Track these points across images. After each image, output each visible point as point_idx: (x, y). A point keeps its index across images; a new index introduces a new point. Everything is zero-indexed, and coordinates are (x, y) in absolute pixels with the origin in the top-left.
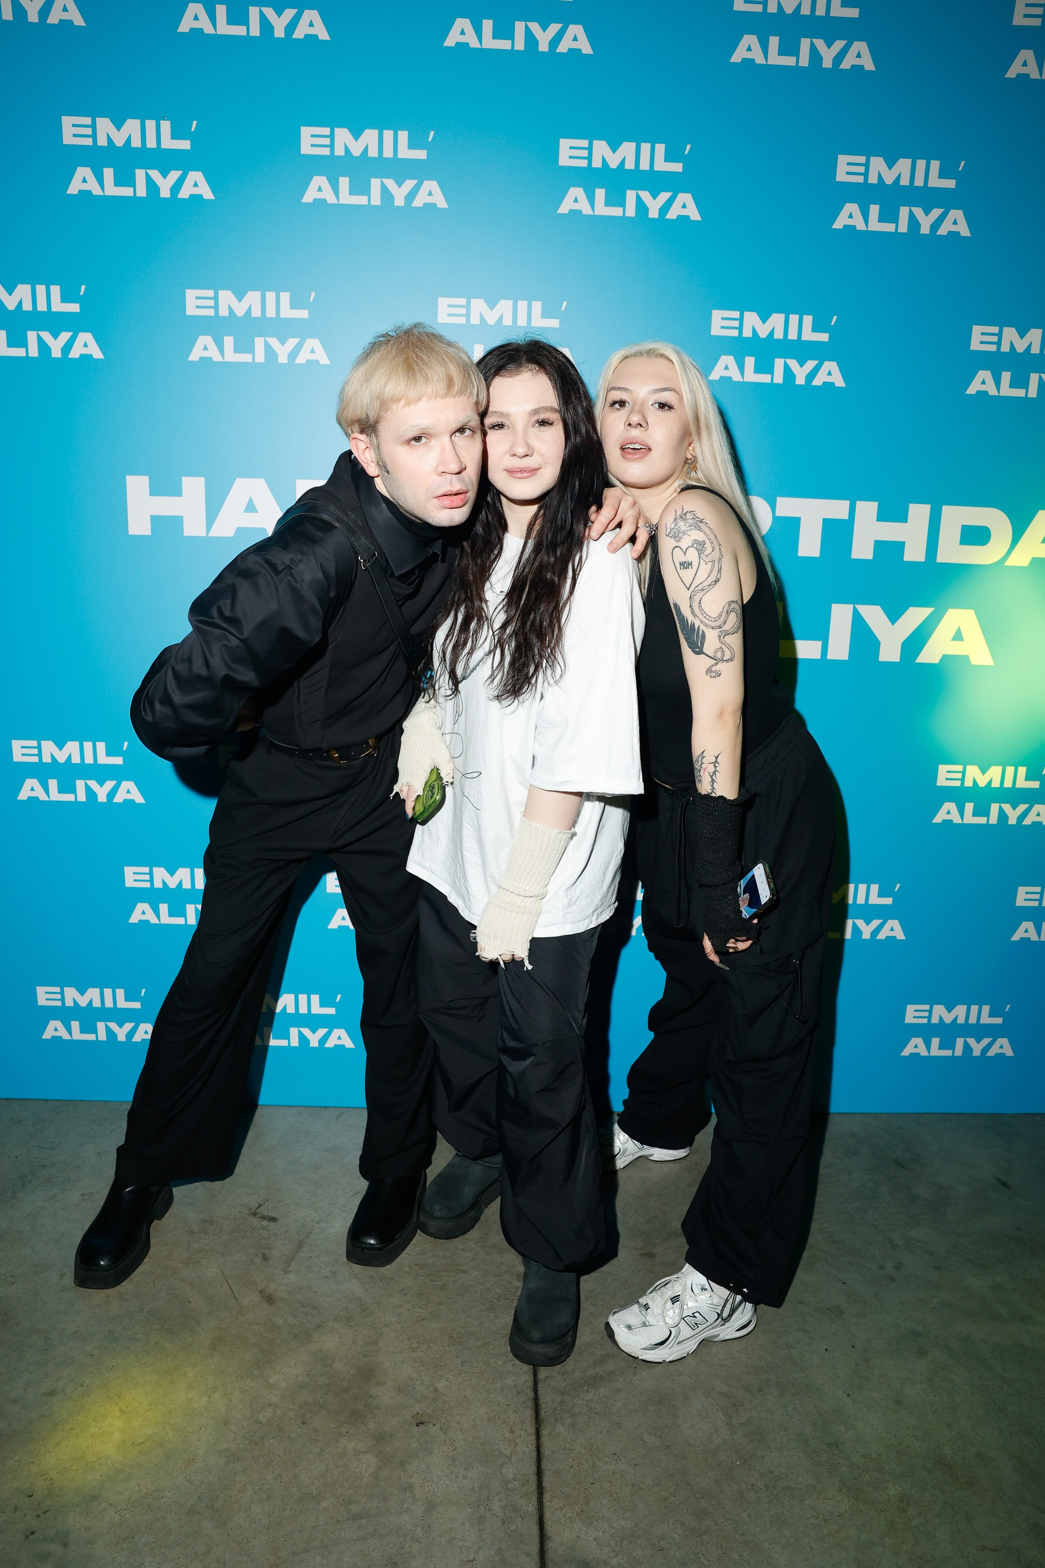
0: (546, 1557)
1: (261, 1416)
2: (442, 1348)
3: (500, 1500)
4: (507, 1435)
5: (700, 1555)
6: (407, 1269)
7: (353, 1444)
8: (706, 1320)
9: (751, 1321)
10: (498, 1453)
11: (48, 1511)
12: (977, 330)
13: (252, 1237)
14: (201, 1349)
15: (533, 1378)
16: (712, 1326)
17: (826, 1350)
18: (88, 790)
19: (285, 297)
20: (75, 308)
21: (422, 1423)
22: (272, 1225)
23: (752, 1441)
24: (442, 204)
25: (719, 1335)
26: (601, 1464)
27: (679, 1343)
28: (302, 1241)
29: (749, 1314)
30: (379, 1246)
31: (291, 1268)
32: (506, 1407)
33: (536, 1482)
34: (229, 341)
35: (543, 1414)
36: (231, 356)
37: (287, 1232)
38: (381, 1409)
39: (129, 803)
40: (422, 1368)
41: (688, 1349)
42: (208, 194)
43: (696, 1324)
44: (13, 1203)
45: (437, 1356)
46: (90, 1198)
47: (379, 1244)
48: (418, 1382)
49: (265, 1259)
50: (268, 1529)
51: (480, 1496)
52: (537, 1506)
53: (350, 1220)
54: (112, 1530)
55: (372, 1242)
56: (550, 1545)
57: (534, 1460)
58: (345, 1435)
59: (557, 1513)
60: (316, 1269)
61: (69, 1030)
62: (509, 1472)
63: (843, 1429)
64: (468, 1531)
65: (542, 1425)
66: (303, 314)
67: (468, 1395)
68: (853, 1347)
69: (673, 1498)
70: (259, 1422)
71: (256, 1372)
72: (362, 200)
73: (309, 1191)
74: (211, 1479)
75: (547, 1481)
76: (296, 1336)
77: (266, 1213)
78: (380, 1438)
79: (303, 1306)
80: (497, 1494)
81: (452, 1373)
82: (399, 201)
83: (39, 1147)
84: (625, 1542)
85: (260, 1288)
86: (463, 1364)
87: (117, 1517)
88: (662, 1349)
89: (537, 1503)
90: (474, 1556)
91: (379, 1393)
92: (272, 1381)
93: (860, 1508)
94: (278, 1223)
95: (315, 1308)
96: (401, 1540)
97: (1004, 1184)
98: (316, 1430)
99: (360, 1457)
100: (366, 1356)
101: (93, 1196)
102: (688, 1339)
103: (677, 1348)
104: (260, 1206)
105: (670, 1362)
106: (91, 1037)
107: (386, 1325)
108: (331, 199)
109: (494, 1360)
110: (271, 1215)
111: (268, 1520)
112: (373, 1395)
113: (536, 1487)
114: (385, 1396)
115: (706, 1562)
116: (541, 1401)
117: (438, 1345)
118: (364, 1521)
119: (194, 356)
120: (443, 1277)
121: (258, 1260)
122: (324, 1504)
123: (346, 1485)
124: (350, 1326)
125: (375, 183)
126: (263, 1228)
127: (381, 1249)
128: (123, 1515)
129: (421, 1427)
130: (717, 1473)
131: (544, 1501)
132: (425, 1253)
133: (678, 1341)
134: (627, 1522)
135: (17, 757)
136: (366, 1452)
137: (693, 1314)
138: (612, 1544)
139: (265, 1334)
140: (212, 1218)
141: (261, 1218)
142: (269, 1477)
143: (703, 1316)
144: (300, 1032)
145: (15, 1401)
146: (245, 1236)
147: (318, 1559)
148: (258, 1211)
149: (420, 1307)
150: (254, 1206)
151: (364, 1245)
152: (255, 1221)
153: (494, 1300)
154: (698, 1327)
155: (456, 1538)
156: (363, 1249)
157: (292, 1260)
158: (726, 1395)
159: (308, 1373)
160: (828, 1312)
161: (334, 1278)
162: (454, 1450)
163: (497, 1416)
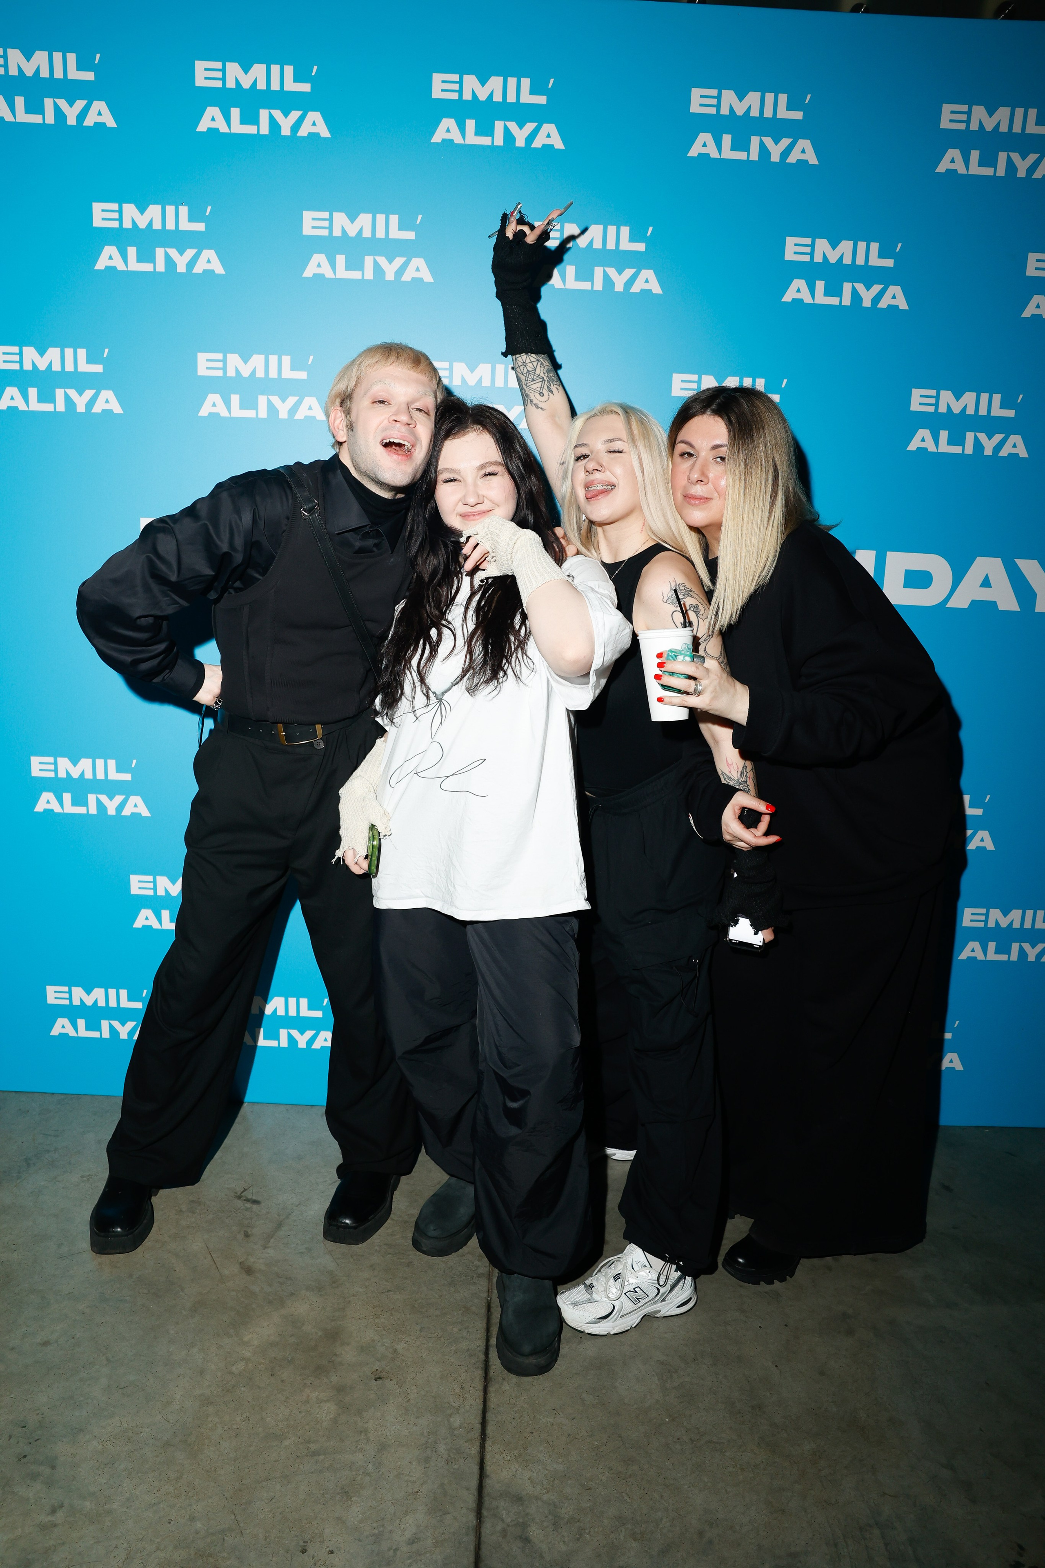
0: (483, 1492)
1: (234, 1368)
2: (403, 1316)
3: (446, 1444)
4: (458, 1391)
5: (624, 1494)
6: (377, 1248)
7: (317, 1393)
8: (647, 1295)
9: (691, 1299)
10: (447, 1405)
11: (38, 1439)
12: (916, 393)
13: (236, 1217)
14: (183, 1311)
15: (485, 1344)
16: (653, 1301)
17: (760, 1327)
18: (99, 803)
19: (286, 360)
20: (98, 368)
21: (380, 1378)
22: (255, 1207)
23: (683, 1402)
24: (428, 278)
25: (661, 1311)
26: (541, 1417)
27: (622, 1316)
28: (281, 1222)
29: (688, 1292)
30: (354, 1225)
31: (270, 1244)
32: (458, 1367)
33: (480, 1430)
34: (235, 399)
35: (491, 1373)
36: (237, 412)
37: (268, 1213)
38: (343, 1365)
39: (136, 816)
40: (384, 1332)
41: (631, 1322)
42: (219, 270)
43: (637, 1299)
44: (18, 1182)
45: (399, 1323)
46: (88, 1180)
47: (354, 1223)
48: (379, 1344)
49: (247, 1235)
50: (235, 1461)
51: (428, 1440)
52: (479, 1450)
53: (327, 1205)
54: (95, 1456)
55: (347, 1221)
56: (488, 1482)
57: (480, 1412)
58: (309, 1386)
59: (497, 1456)
60: (293, 1246)
61: (75, 1027)
62: (456, 1421)
63: (768, 1394)
64: (415, 1468)
65: (490, 1383)
66: (302, 375)
67: (424, 1356)
68: (786, 1325)
69: (605, 1447)
70: (231, 1373)
71: (232, 1331)
72: (356, 275)
73: (291, 1178)
74: (185, 1418)
75: (490, 1430)
76: (270, 1302)
77: (250, 1197)
78: (341, 1389)
79: (279, 1277)
80: (444, 1439)
81: (411, 1337)
82: (390, 276)
83: (44, 1134)
84: (557, 1482)
85: (240, 1261)
86: (421, 1329)
87: (100, 1447)
88: (606, 1322)
89: (479, 1447)
90: (418, 1489)
91: (343, 1352)
92: (246, 1339)
93: (776, 1460)
94: (260, 1205)
95: (290, 1279)
96: (354, 1473)
97: (947, 1188)
98: (283, 1381)
99: (322, 1404)
100: (333, 1321)
101: (91, 1178)
102: (631, 1312)
103: (620, 1321)
104: (245, 1190)
105: (614, 1334)
106: (95, 1034)
107: (354, 1295)
108: (329, 274)
109: (451, 1327)
110: (254, 1198)
111: (235, 1454)
112: (337, 1353)
113: (480, 1434)
114: (348, 1354)
115: (628, 1500)
116: (491, 1363)
117: (400, 1313)
118: (321, 1458)
119: (204, 412)
120: (409, 1255)
121: (240, 1237)
122: (287, 1443)
123: (307, 1427)
124: (321, 1295)
125: (369, 261)
126: (247, 1209)
127: (355, 1228)
128: (105, 1445)
129: (379, 1382)
130: (647, 1428)
131: (486, 1445)
132: (395, 1235)
133: (621, 1314)
134: (560, 1465)
135: (36, 772)
136: (327, 1401)
137: (634, 1289)
138: (545, 1483)
139: (242, 1299)
140: (200, 1200)
141: (245, 1200)
142: (238, 1419)
143: (643, 1291)
144: (289, 1034)
145: (13, 1349)
146: (230, 1216)
147: (278, 1487)
148: (242, 1194)
149: (386, 1281)
150: (239, 1190)
151: (339, 1224)
152: (239, 1203)
153: (455, 1276)
154: (640, 1302)
155: (403, 1474)
156: (338, 1227)
157: (272, 1238)
158: (662, 1363)
159: (279, 1333)
160: (766, 1295)
161: (309, 1254)
162: (408, 1401)
163: (449, 1375)
